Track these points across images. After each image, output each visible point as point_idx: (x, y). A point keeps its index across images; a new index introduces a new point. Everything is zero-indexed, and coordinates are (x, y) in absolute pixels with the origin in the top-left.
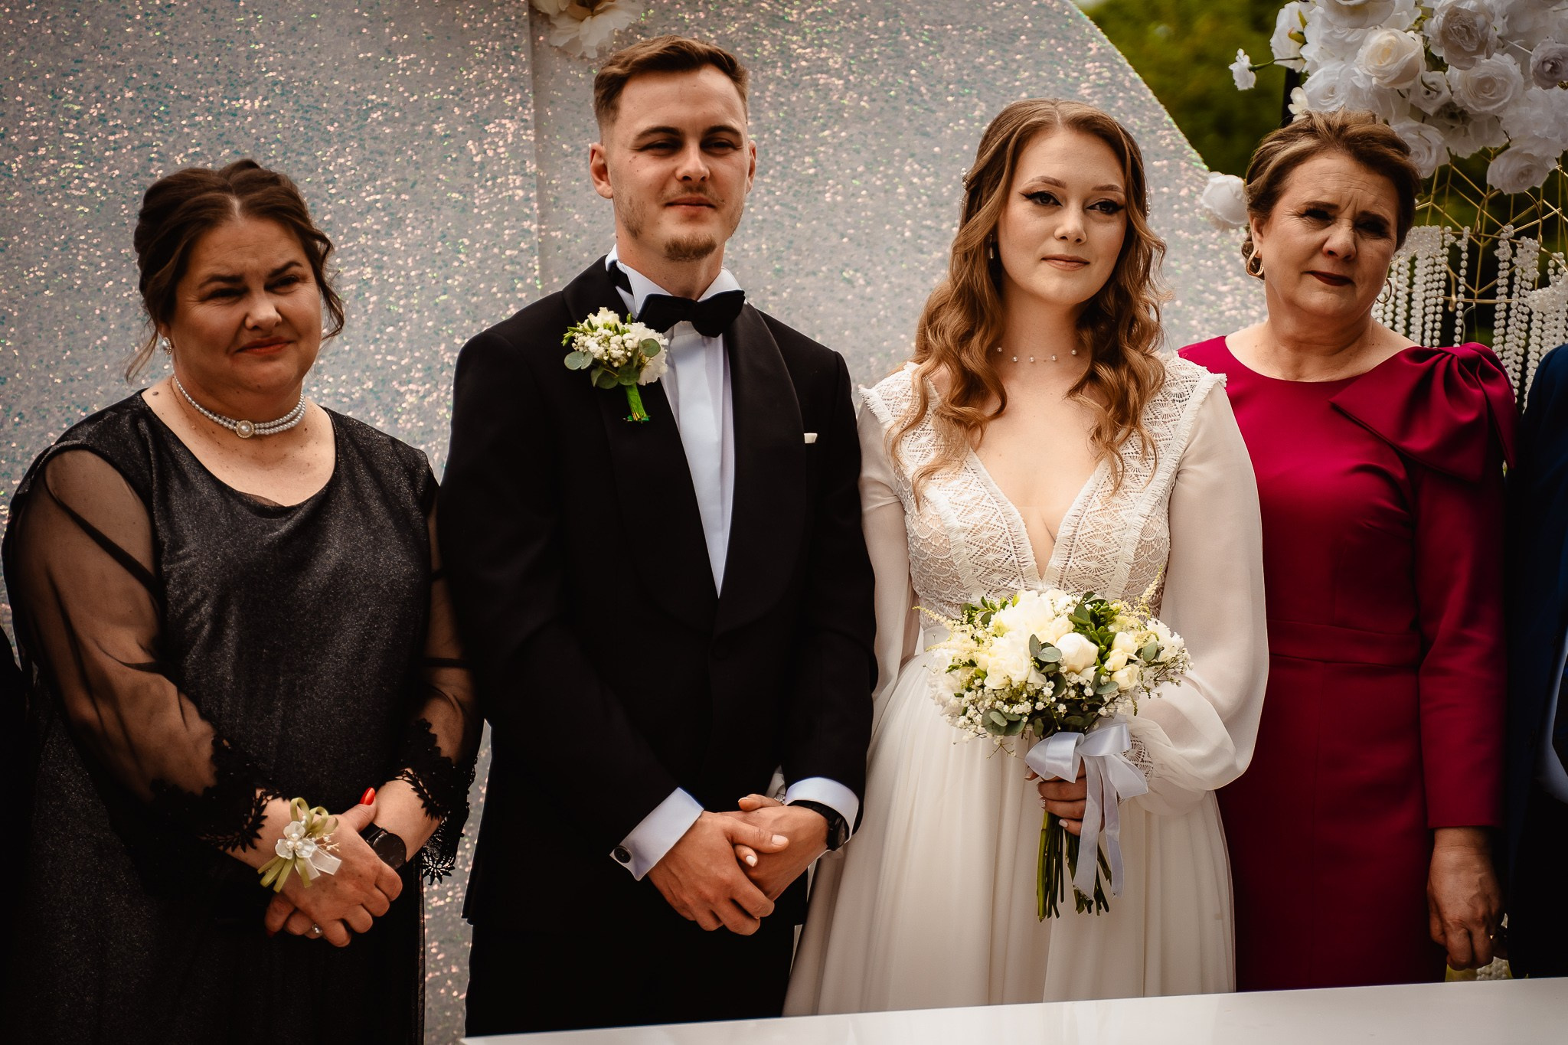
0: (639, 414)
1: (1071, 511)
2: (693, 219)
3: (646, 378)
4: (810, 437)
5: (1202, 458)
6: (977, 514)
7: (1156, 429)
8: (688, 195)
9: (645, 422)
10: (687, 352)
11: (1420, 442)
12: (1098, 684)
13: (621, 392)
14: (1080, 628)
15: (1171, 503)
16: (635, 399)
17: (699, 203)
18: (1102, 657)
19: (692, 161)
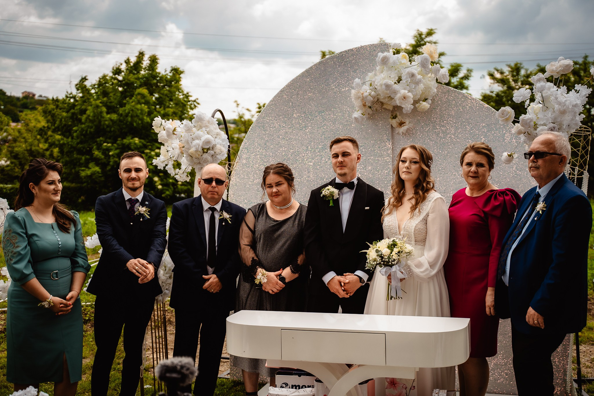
0: (331, 204)
1: (405, 223)
2: (341, 169)
3: (335, 198)
4: (367, 208)
5: (432, 213)
6: (391, 223)
7: (424, 207)
8: (340, 165)
9: (333, 206)
10: (347, 192)
11: (487, 209)
12: (389, 258)
13: (329, 200)
14: (388, 247)
15: (425, 221)
16: (331, 202)
17: (342, 166)
18: (391, 253)
19: (340, 159)
